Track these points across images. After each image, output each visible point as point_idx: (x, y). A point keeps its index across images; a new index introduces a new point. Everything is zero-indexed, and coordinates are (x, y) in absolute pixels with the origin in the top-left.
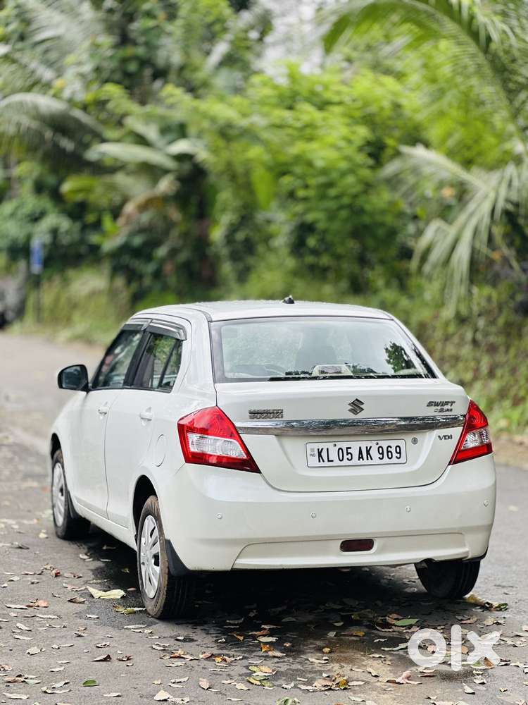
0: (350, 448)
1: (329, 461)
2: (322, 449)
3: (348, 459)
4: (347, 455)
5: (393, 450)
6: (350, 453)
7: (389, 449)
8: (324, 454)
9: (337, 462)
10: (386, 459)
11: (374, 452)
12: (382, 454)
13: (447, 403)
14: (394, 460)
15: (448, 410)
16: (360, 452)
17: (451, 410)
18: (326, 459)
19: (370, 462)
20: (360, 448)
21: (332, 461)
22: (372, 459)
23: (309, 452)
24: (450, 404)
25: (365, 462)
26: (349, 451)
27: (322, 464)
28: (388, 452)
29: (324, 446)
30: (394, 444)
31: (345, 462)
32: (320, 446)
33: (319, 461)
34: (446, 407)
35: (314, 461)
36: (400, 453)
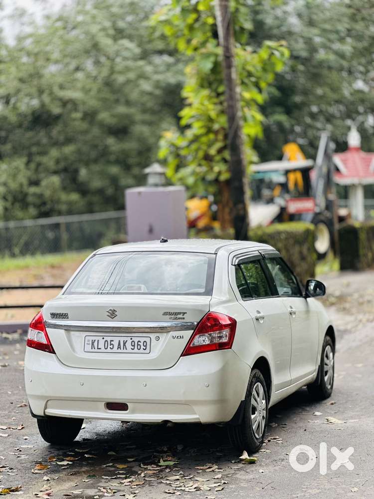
0: (113, 341)
1: (98, 349)
2: (95, 341)
3: (110, 348)
4: (110, 345)
5: (141, 344)
6: (112, 344)
7: (139, 343)
8: (96, 344)
9: (103, 350)
10: (136, 350)
11: (128, 345)
12: (134, 346)
13: (180, 313)
14: (141, 350)
15: (179, 318)
16: (119, 344)
17: (184, 318)
18: (96, 347)
19: (125, 351)
20: (119, 341)
21: (100, 349)
22: (126, 349)
23: (86, 342)
24: (182, 314)
25: (122, 351)
26: (112, 342)
27: (93, 350)
28: (138, 345)
29: (96, 338)
30: (142, 340)
31: (109, 350)
32: (94, 338)
33: (92, 348)
34: (179, 316)
35: (88, 348)
36: (146, 346)
